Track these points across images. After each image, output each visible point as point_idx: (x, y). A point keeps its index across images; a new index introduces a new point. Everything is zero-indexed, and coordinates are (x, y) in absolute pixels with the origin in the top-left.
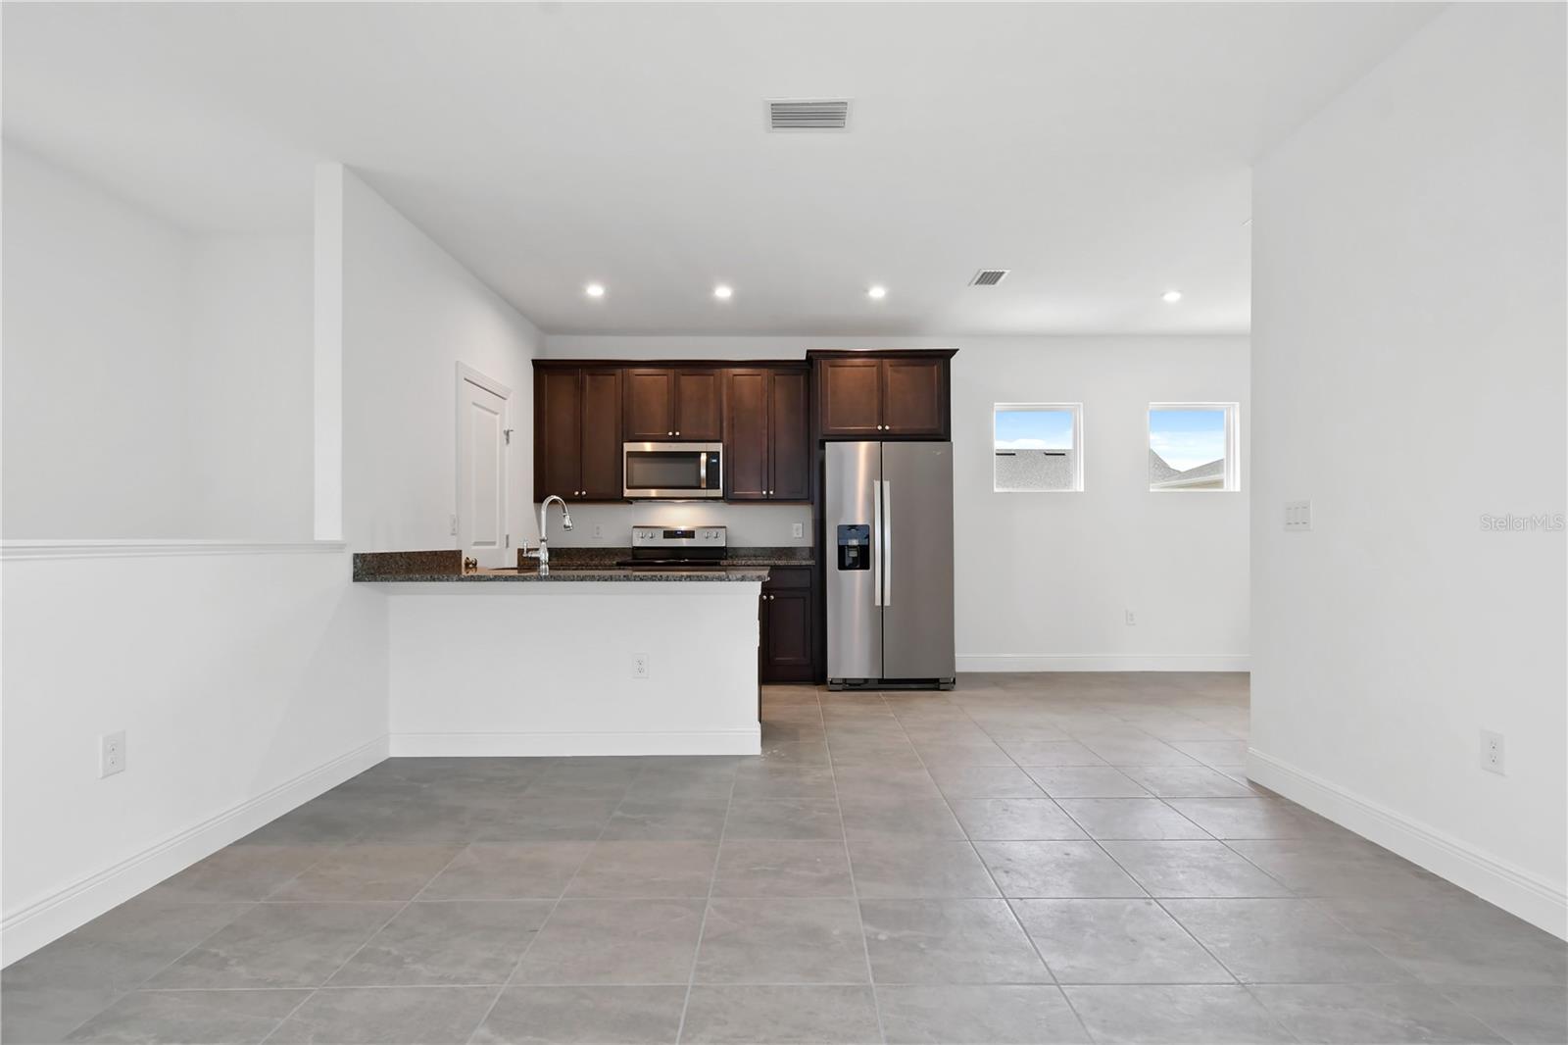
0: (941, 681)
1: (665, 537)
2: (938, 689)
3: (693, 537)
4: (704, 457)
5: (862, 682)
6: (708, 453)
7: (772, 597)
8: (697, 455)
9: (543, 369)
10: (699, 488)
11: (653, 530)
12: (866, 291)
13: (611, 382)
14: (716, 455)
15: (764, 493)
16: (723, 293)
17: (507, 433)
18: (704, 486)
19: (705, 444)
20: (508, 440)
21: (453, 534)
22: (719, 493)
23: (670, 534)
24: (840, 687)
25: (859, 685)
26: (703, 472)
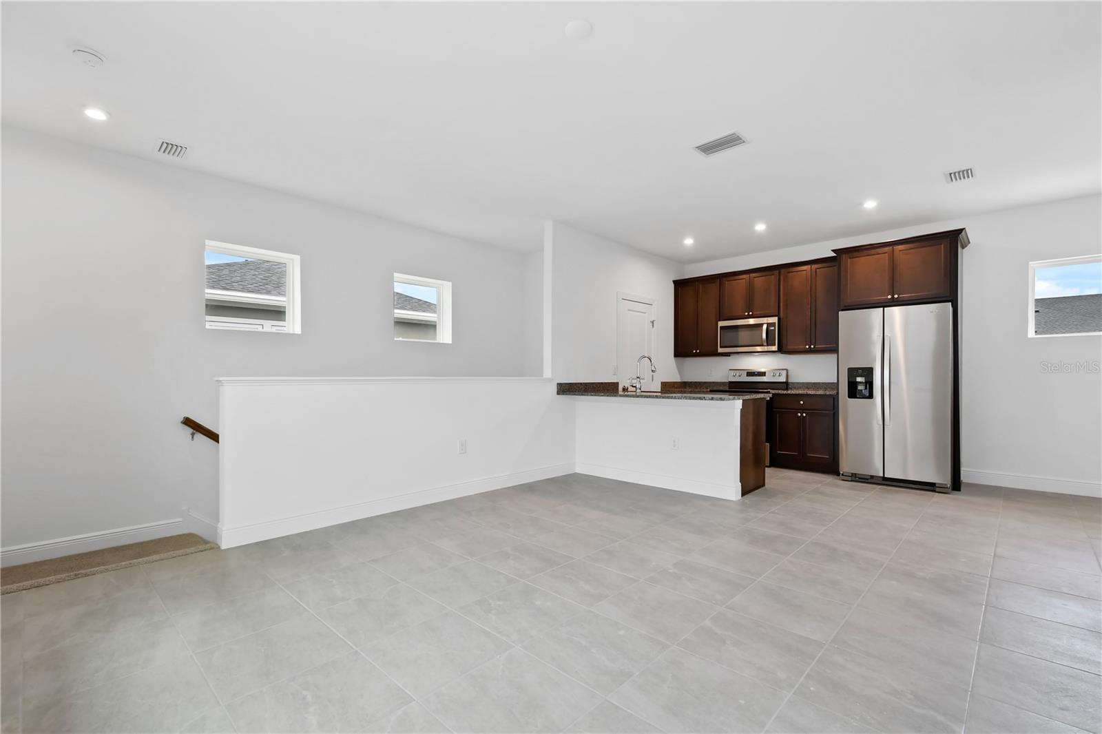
0: (937, 485)
1: (747, 376)
2: (934, 491)
3: (765, 375)
4: (765, 327)
5: (869, 477)
6: (768, 324)
7: (804, 415)
8: (761, 325)
9: (679, 285)
10: (762, 345)
11: (741, 372)
12: (861, 204)
13: (714, 288)
14: (773, 324)
15: (807, 347)
16: (760, 227)
17: (653, 322)
18: (765, 344)
19: (766, 319)
20: (653, 326)
21: (614, 375)
22: (775, 348)
23: (750, 374)
24: (850, 479)
25: (868, 479)
26: (764, 336)
